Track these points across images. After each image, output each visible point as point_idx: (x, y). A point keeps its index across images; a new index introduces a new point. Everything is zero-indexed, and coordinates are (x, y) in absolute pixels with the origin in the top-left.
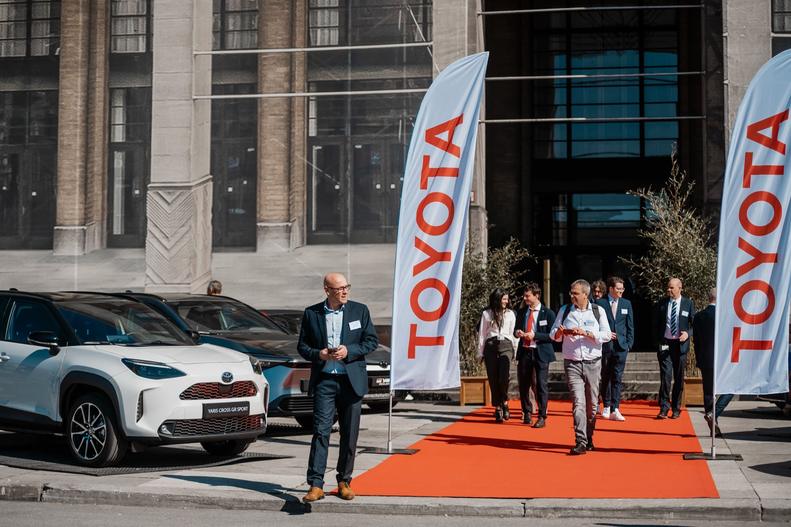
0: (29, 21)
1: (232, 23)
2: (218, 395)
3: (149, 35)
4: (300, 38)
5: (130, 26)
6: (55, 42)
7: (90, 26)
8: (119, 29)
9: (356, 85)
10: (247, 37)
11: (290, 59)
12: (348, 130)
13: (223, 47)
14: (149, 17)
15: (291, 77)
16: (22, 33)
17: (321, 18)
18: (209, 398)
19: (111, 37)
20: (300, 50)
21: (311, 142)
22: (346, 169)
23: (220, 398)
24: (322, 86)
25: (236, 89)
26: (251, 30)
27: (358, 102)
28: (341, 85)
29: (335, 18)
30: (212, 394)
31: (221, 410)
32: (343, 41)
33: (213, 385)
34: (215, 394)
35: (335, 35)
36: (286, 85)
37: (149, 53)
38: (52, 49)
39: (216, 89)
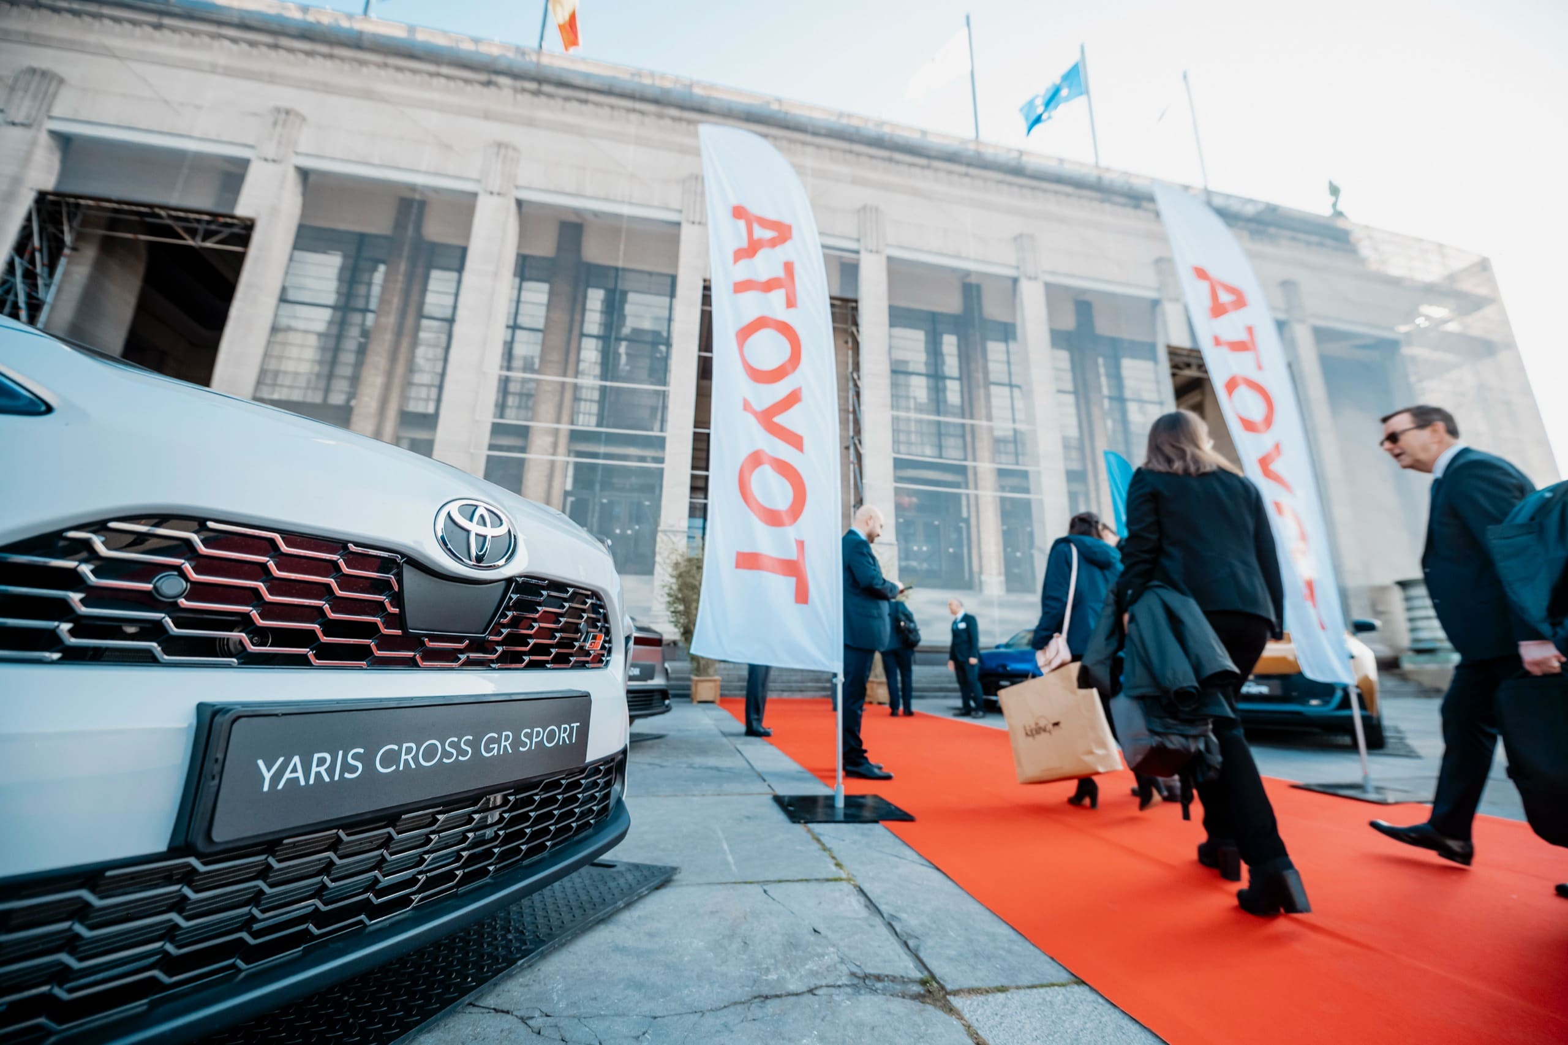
0: (330, 376)
1: (511, 401)
2: (387, 643)
3: (439, 401)
4: (565, 417)
5: (423, 392)
6: (352, 396)
7: (387, 387)
8: (413, 392)
9: (607, 456)
10: (523, 413)
11: (556, 432)
12: (597, 487)
13: (502, 416)
14: (441, 388)
15: (555, 445)
16: (322, 384)
17: (584, 407)
18: (301, 662)
19: (404, 398)
20: (565, 427)
21: (566, 494)
22: (593, 516)
23: (411, 664)
24: (579, 454)
25: (509, 449)
26: (527, 408)
27: (608, 470)
28: (595, 455)
29: (594, 408)
30: (331, 628)
31: (391, 758)
32: (599, 425)
33: (355, 560)
34: (369, 630)
35: (593, 420)
36: (551, 450)
37: (436, 415)
38: (348, 400)
39: (492, 447)
